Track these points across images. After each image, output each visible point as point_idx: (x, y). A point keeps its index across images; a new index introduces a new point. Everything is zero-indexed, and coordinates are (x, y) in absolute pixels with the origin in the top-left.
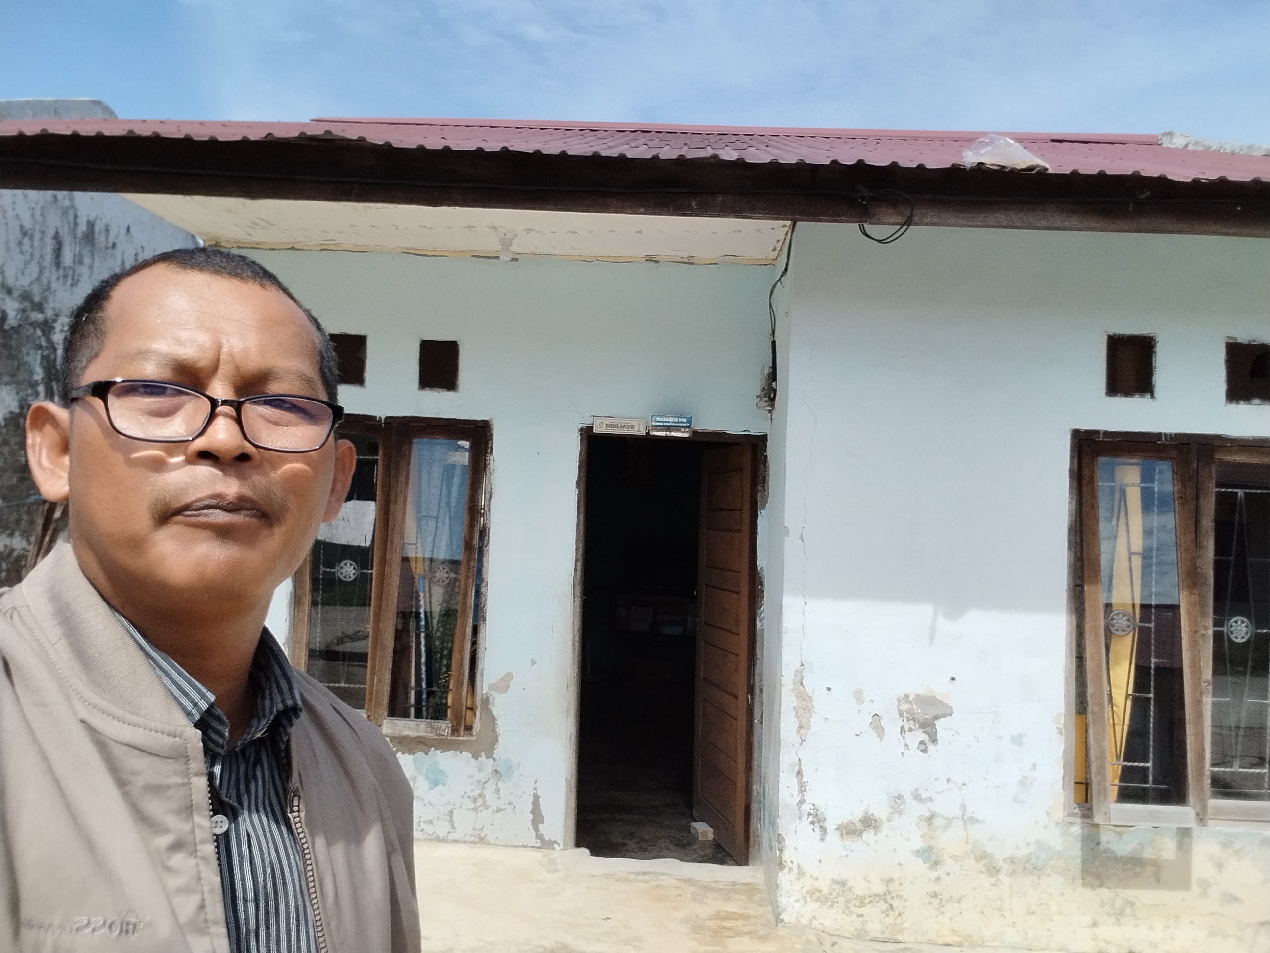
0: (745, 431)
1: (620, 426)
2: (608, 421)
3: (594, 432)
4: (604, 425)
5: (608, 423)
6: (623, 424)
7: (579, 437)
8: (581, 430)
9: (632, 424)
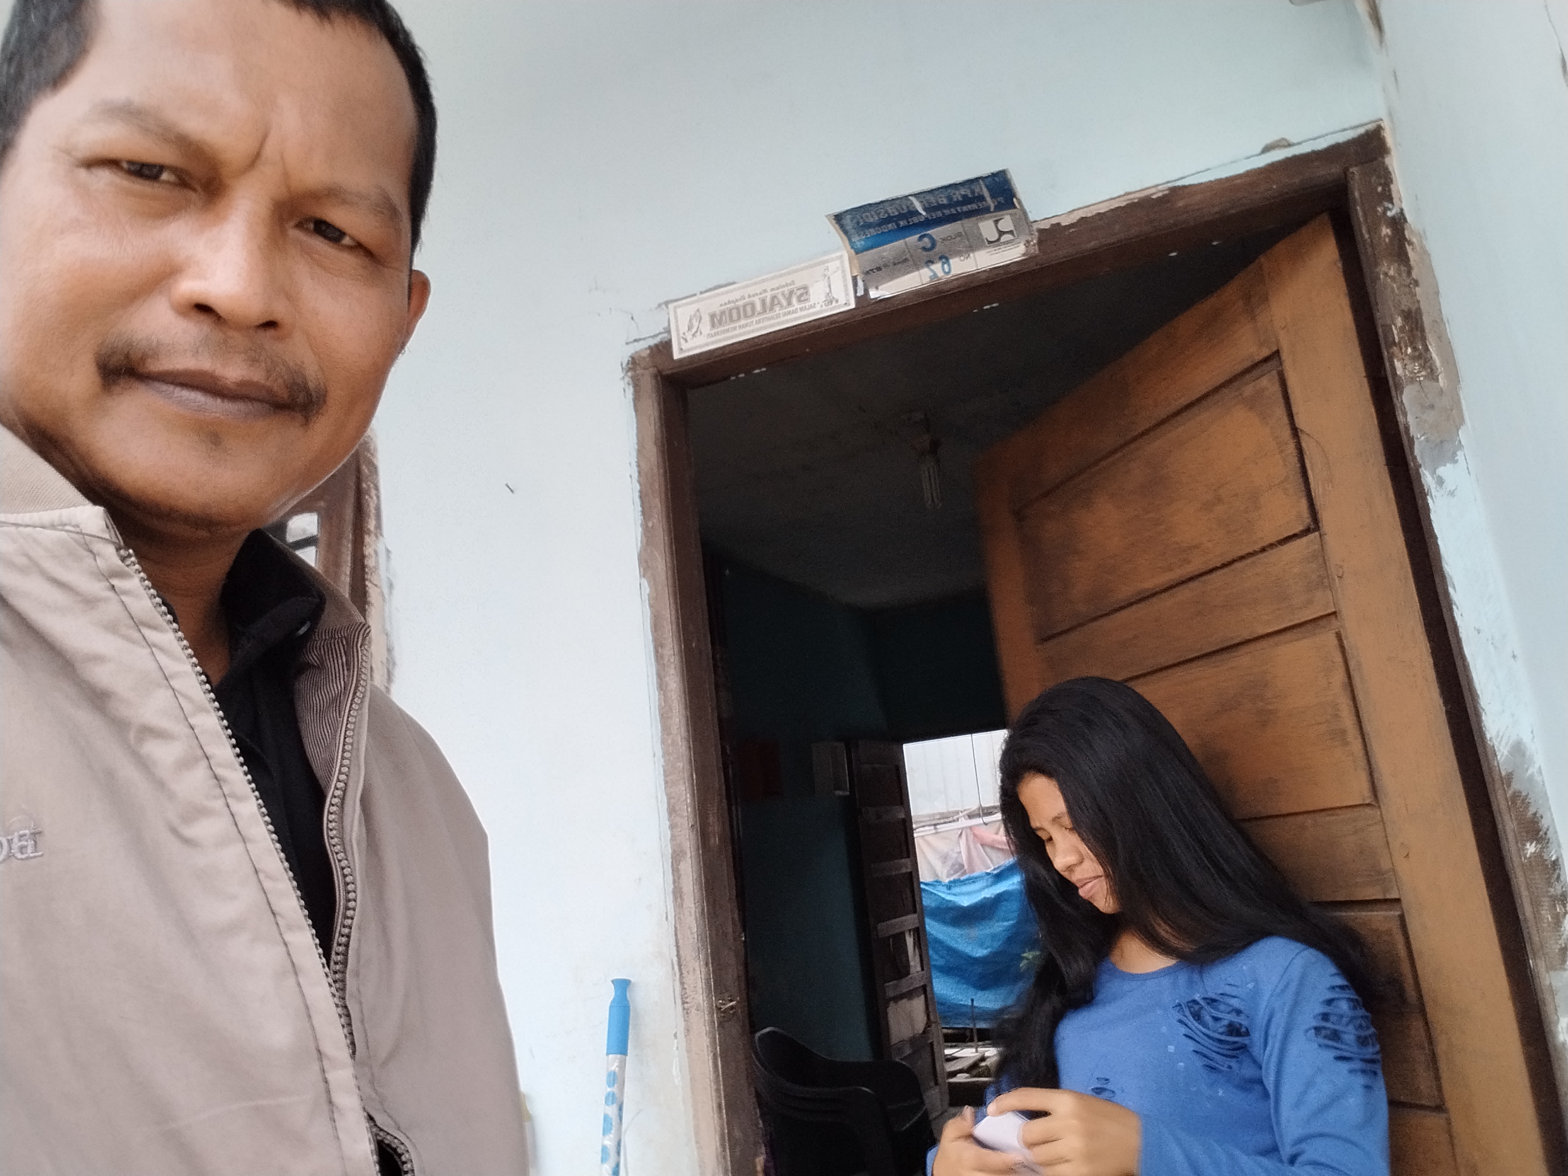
0: (1267, 149)
1: (759, 307)
2: (716, 303)
3: (677, 356)
4: (706, 319)
5: (716, 309)
6: (768, 296)
7: (630, 390)
8: (634, 363)
9: (798, 284)
